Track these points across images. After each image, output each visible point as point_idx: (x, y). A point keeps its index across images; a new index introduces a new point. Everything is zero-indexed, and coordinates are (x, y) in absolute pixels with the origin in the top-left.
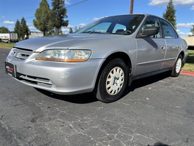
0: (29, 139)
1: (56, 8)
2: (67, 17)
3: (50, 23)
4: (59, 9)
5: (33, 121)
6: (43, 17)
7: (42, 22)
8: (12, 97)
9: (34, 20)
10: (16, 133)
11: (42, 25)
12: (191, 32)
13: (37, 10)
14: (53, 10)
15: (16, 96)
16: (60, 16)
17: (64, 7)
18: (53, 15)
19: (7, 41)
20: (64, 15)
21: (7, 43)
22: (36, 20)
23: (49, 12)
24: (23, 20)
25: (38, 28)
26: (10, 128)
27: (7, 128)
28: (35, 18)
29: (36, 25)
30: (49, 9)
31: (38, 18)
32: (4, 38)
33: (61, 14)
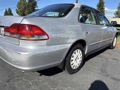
1: (30, 1)
2: (37, 7)
3: (27, 11)
4: (32, 2)
6: (22, 7)
7: (22, 11)
9: (16, 9)
11: (21, 13)
13: (18, 3)
14: (28, 3)
16: (33, 6)
17: (35, 1)
18: (29, 6)
20: (35, 6)
23: (25, 4)
24: (10, 9)
28: (17, 8)
29: (17, 13)
30: (26, 2)
31: (19, 8)
33: (34, 5)
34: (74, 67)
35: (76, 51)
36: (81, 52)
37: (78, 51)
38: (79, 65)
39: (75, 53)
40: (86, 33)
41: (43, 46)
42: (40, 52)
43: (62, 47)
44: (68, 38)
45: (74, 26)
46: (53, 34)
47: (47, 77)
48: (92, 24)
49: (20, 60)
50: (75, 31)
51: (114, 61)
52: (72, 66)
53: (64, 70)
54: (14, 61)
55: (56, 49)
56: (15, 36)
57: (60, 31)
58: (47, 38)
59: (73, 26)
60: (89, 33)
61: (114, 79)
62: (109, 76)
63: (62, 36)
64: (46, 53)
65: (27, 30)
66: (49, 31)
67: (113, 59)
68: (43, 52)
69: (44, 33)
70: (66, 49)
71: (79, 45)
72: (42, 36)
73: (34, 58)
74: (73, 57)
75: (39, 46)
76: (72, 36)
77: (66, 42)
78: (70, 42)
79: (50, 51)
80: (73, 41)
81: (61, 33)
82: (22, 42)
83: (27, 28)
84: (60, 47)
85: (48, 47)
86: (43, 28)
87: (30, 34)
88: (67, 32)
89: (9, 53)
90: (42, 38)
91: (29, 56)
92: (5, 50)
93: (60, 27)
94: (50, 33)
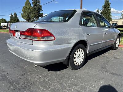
0: (21, 84)
1: (35, 6)
2: (42, 11)
3: (32, 15)
4: (37, 6)
5: (23, 75)
6: (28, 11)
7: (27, 15)
8: (11, 64)
9: (22, 14)
10: (15, 81)
11: (27, 17)
12: (122, 16)
13: (23, 7)
15: (14, 63)
16: (38, 10)
17: (40, 5)
18: (34, 10)
19: (5, 28)
20: (40, 10)
21: (6, 29)
22: (23, 13)
23: (31, 8)
24: (15, 14)
25: (24, 19)
26: (12, 79)
27: (10, 79)
28: (22, 13)
29: (23, 17)
30: (31, 7)
31: (25, 12)
32: (4, 26)
34: (76, 64)
35: (78, 50)
36: (83, 51)
37: (80, 50)
38: (81, 62)
39: (77, 52)
40: (87, 35)
41: (51, 45)
42: (49, 50)
43: (66, 46)
44: (71, 39)
45: (76, 29)
46: (58, 36)
47: (54, 72)
48: (94, 27)
49: (34, 56)
50: (77, 33)
51: (115, 60)
52: (75, 63)
53: (69, 66)
54: (29, 57)
55: (61, 48)
56: (29, 38)
57: (64, 33)
58: (54, 39)
59: (74, 29)
60: (90, 35)
61: (112, 73)
62: (108, 71)
63: (66, 38)
64: (53, 50)
65: (38, 33)
66: (55, 34)
67: (114, 58)
68: (51, 49)
69: (51, 35)
70: (69, 48)
71: (81, 45)
72: (50, 38)
73: (45, 55)
74: (75, 55)
75: (48, 45)
76: (75, 38)
77: (69, 42)
78: (73, 42)
79: (56, 49)
80: (75, 41)
81: (65, 35)
82: (35, 42)
83: (39, 32)
84: (65, 46)
85: (54, 46)
86: (51, 32)
87: (41, 36)
88: (70, 34)
89: (25, 51)
90: (50, 39)
91: (41, 52)
92: (21, 49)
93: (64, 30)
94: (56, 35)
